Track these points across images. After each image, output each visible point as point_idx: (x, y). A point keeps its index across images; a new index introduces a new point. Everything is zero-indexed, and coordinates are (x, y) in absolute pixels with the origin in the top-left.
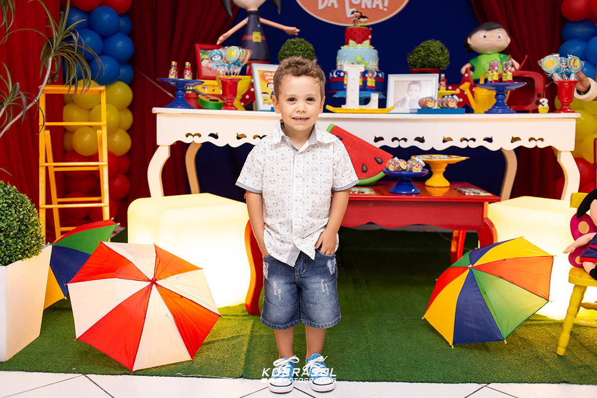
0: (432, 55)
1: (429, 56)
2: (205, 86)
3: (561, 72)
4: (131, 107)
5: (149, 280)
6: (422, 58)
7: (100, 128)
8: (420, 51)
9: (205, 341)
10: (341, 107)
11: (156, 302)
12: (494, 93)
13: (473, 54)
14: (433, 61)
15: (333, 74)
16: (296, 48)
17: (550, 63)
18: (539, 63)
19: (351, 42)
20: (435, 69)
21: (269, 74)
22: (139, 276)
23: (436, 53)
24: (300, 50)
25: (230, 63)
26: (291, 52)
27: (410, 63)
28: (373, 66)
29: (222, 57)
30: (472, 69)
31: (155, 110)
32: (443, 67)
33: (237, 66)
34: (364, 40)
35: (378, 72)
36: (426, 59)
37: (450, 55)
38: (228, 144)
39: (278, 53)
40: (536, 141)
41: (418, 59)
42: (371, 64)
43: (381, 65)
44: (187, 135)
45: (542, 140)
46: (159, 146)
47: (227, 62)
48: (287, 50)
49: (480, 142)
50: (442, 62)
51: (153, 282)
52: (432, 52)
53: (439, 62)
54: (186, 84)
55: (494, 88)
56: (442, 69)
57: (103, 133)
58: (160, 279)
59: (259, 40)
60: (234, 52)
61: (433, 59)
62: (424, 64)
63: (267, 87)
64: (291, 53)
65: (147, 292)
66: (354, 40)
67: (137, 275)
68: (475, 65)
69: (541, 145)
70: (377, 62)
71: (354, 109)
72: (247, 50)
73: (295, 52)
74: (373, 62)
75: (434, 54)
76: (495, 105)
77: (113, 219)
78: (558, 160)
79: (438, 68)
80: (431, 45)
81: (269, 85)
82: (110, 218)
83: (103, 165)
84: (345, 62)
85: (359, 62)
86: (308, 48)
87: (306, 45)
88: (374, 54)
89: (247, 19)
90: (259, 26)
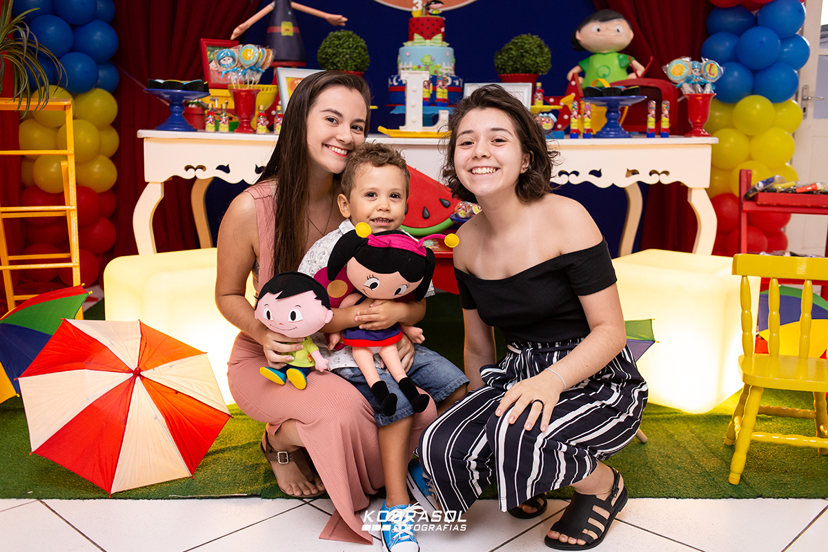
0: (527, 55)
1: (522, 56)
2: (214, 98)
3: (693, 82)
4: (116, 124)
5: (130, 371)
6: (514, 59)
7: (65, 157)
8: (511, 49)
9: (211, 449)
10: (398, 128)
11: (141, 399)
12: (605, 109)
13: (584, 53)
14: (529, 63)
15: (392, 81)
17: (679, 69)
18: (664, 70)
19: (417, 36)
20: (532, 74)
22: (116, 366)
23: (532, 53)
24: (346, 47)
25: (246, 67)
26: (334, 50)
27: (498, 66)
28: (446, 69)
29: (234, 60)
30: (582, 74)
31: (142, 133)
32: (542, 72)
33: (255, 73)
34: (434, 34)
35: (453, 79)
36: (519, 61)
37: (552, 55)
38: (243, 180)
39: (317, 52)
40: (659, 174)
41: (507, 61)
42: (444, 67)
43: (457, 69)
44: (187, 168)
45: (666, 173)
46: (148, 183)
47: (242, 67)
48: (329, 47)
49: (585, 177)
50: (540, 65)
51: (137, 373)
52: (526, 52)
53: (536, 65)
54: (185, 97)
55: (605, 103)
56: (540, 74)
57: (70, 166)
58: (146, 369)
59: (291, 33)
60: (251, 53)
61: (528, 61)
62: (516, 68)
64: (335, 52)
65: (128, 387)
66: (421, 34)
67: (114, 364)
68: (585, 69)
69: (666, 180)
70: (453, 65)
71: (415, 133)
72: (269, 50)
73: (340, 50)
74: (446, 65)
75: (530, 54)
76: (606, 126)
77: (83, 284)
78: (689, 200)
79: (536, 73)
80: (526, 42)
82: (81, 283)
83: (70, 210)
84: (408, 64)
85: (428, 64)
86: (357, 44)
87: (355, 40)
88: (448, 53)
89: (273, 3)
90: (290, 13)
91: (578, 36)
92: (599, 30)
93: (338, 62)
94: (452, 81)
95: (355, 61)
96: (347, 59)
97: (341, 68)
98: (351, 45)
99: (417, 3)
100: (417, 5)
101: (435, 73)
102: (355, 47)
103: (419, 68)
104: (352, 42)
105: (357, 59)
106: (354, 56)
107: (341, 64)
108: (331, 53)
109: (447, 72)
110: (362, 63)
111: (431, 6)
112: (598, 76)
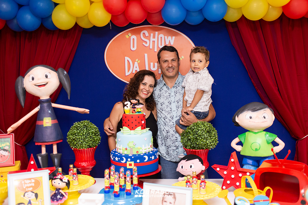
8: (190, 132)
16: (78, 133)
19: (125, 128)
20: (204, 150)
21: (28, 181)
32: (211, 148)
35: (150, 156)
37: (218, 135)
61: (201, 142)
62: (193, 146)
63: (24, 196)
66: (128, 126)
73: (77, 137)
74: (145, 146)
79: (207, 149)
80: (199, 129)
81: (26, 194)
84: (120, 146)
85: (132, 148)
86: (89, 131)
87: (88, 128)
88: (146, 138)
89: (39, 107)
90: (50, 112)
91: (237, 120)
92: (251, 118)
94: (149, 158)
95: (87, 143)
96: (81, 142)
98: (84, 133)
99: (127, 104)
100: (127, 105)
101: (137, 153)
102: (88, 134)
103: (126, 150)
104: (85, 131)
105: (89, 142)
106: (87, 140)
107: (78, 145)
108: (72, 138)
109: (146, 151)
110: (93, 143)
111: (136, 106)
112: (252, 149)
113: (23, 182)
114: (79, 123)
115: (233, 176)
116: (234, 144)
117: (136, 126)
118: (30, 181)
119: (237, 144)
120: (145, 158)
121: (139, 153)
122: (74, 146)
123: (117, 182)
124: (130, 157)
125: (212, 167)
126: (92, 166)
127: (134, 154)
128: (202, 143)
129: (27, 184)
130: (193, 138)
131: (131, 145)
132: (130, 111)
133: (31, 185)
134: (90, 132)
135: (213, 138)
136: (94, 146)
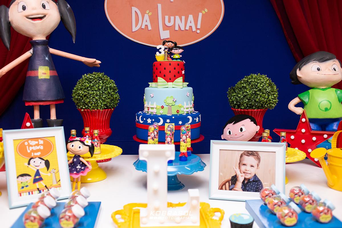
8: (245, 88)
15: (138, 118)
16: (91, 87)
19: (160, 79)
24: (96, 89)
28: (187, 108)
34: (175, 77)
35: (194, 117)
42: (185, 106)
48: (81, 89)
52: (259, 90)
59: (47, 76)
61: (261, 98)
63: (29, 164)
64: (86, 93)
66: (164, 77)
70: (192, 102)
74: (187, 104)
75: (263, 93)
81: (32, 161)
84: (152, 104)
85: (170, 105)
86: (107, 85)
87: (105, 81)
88: (189, 94)
89: (31, 51)
90: (47, 58)
91: (299, 73)
92: (319, 69)
93: (89, 102)
94: (193, 119)
95: (104, 101)
96: (97, 100)
97: (92, 108)
98: (100, 87)
99: (160, 48)
100: (160, 50)
101: (178, 113)
102: (105, 89)
103: (163, 108)
104: (101, 84)
105: (107, 99)
106: (104, 96)
107: (92, 104)
108: (82, 95)
109: (188, 110)
110: (111, 102)
111: (173, 51)
112: (321, 109)
113: (26, 143)
114: (91, 74)
115: (303, 141)
116: (292, 106)
117: (175, 76)
118: (37, 142)
119: (297, 106)
120: (189, 119)
121: (180, 113)
122: (85, 106)
123: (170, 140)
124: (170, 118)
125: (273, 131)
126: (107, 135)
127: (173, 114)
128: (263, 99)
129: (32, 146)
130: (251, 94)
131: (170, 101)
132: (165, 57)
133: (38, 148)
134: (108, 87)
135: (275, 94)
136: (113, 108)
